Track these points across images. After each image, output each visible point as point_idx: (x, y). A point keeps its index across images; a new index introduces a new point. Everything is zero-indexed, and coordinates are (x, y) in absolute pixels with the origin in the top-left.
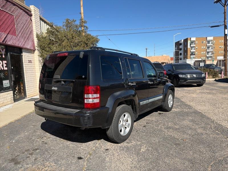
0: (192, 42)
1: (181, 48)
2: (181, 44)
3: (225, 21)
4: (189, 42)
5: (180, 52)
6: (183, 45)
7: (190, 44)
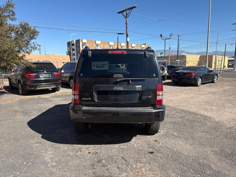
0: (83, 44)
1: (74, 49)
2: (73, 45)
3: (126, 30)
4: (81, 43)
5: (74, 52)
6: (75, 45)
7: (82, 46)
